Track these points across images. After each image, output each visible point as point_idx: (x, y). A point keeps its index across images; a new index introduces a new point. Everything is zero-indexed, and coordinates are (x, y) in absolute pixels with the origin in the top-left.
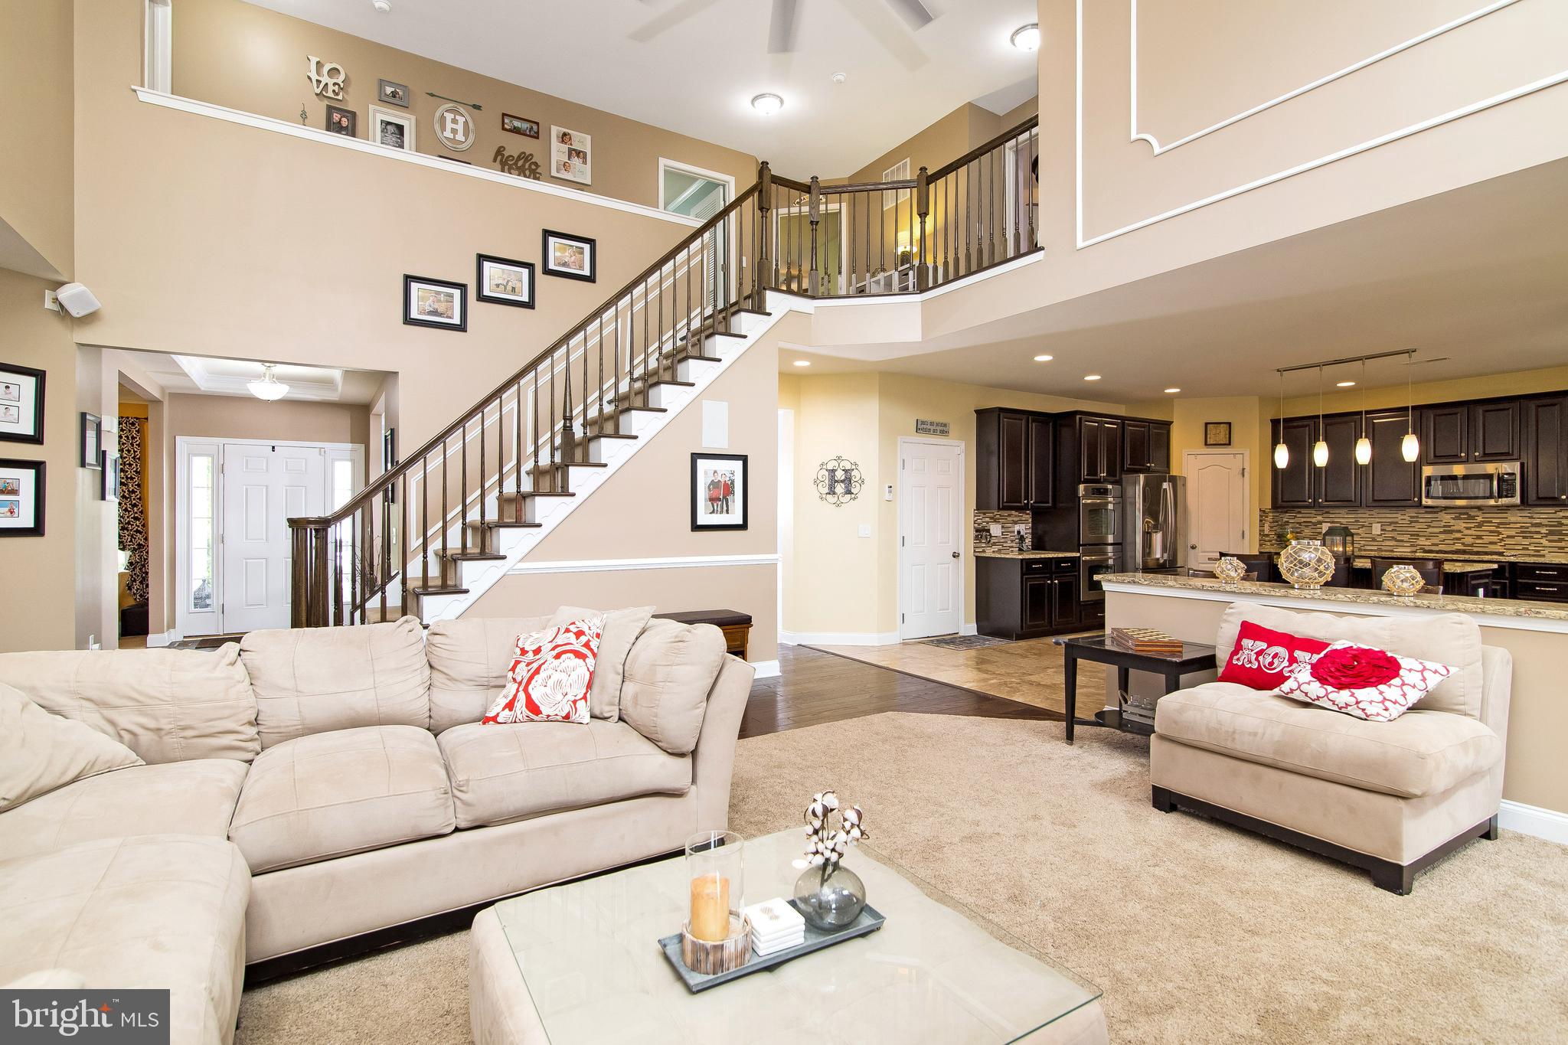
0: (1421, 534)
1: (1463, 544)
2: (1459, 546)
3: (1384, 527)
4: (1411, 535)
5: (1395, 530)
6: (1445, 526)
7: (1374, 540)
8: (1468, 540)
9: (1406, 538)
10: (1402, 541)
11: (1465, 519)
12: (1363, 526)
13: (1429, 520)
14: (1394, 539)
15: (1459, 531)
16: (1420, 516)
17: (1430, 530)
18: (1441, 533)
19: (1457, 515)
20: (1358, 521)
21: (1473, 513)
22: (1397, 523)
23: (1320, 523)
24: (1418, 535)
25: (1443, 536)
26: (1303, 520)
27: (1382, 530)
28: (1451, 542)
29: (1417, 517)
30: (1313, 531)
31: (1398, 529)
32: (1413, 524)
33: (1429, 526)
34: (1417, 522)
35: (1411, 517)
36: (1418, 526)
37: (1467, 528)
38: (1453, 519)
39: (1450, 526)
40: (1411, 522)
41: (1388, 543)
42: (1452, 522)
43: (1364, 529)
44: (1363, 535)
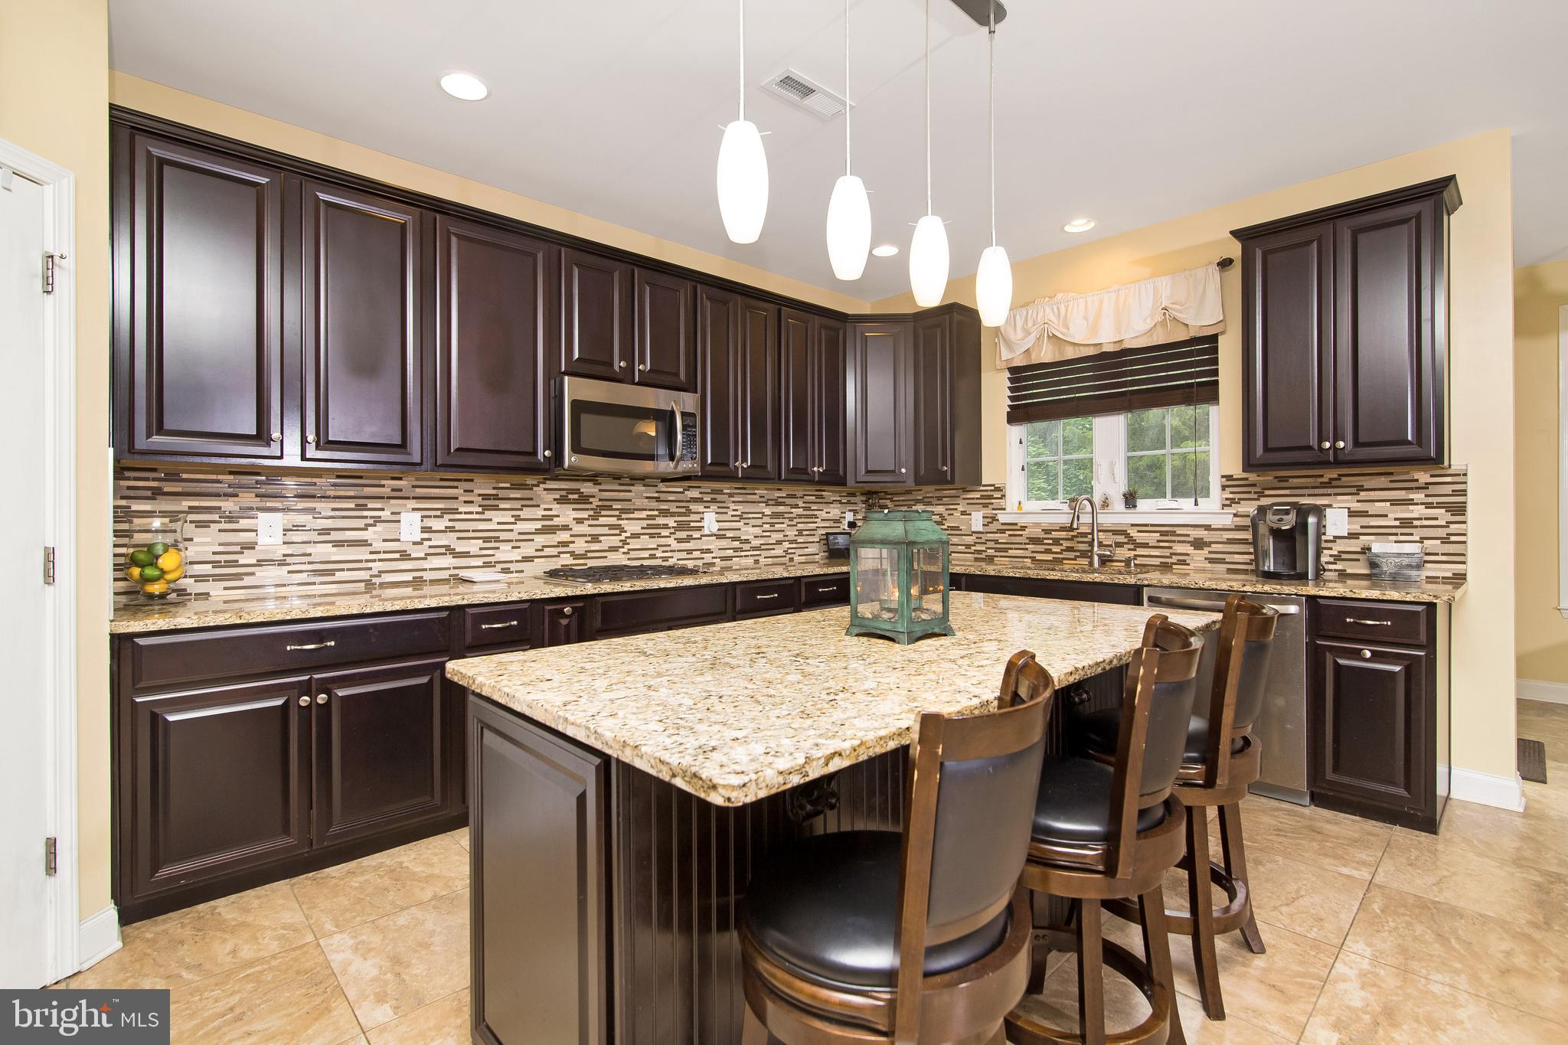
0: (503, 536)
1: (572, 554)
2: (566, 560)
3: (428, 523)
4: (486, 540)
5: (451, 529)
6: (545, 518)
7: (405, 556)
8: (580, 546)
9: (473, 546)
10: (466, 555)
11: (575, 501)
12: (378, 520)
13: (517, 504)
14: (449, 550)
15: (566, 528)
16: (502, 494)
17: (521, 526)
18: (538, 532)
19: (564, 493)
20: (363, 507)
21: (587, 488)
22: (455, 511)
23: (252, 513)
24: (497, 539)
25: (540, 540)
26: (186, 504)
27: (426, 530)
28: (554, 551)
29: (496, 497)
30: (226, 539)
31: (458, 526)
32: (488, 514)
33: (518, 518)
34: (496, 508)
35: (485, 497)
37: (579, 521)
38: (559, 501)
39: (550, 518)
40: (485, 508)
41: (437, 562)
42: (555, 506)
43: (380, 527)
44: (378, 545)
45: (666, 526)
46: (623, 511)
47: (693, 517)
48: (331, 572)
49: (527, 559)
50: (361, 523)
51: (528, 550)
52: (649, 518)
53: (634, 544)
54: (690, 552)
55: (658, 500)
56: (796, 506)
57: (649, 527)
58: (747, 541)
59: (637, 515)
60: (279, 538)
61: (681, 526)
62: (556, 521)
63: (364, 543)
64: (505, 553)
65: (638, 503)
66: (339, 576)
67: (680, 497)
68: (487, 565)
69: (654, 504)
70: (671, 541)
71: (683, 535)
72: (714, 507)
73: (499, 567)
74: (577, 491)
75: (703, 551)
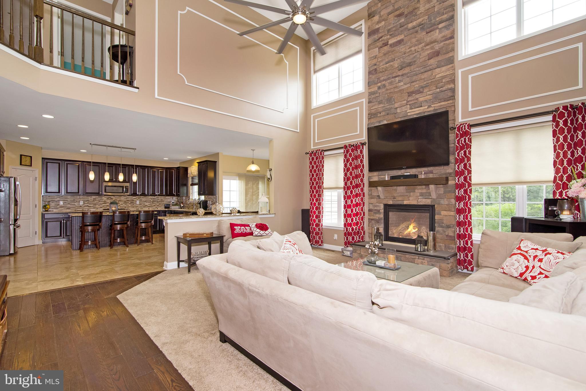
4: (94, 205)
5: (88, 203)
6: (104, 201)
7: (81, 207)
9: (92, 205)
10: (91, 207)
12: (76, 202)
13: (99, 199)
14: (88, 206)
15: (108, 203)
17: (100, 203)
18: (103, 203)
19: (108, 198)
20: (75, 200)
21: (112, 197)
22: (89, 200)
23: (59, 201)
24: (96, 204)
25: (103, 205)
27: (84, 203)
28: (106, 206)
29: (96, 198)
30: (55, 204)
31: (89, 203)
33: (99, 202)
34: (96, 200)
35: (94, 198)
36: (96, 201)
40: (94, 200)
41: (86, 207)
42: (106, 200)
43: (77, 203)
44: (76, 205)
45: (128, 203)
46: (119, 200)
47: (134, 201)
48: (70, 208)
49: (101, 207)
50: (74, 202)
51: (101, 206)
52: (125, 201)
53: (121, 205)
54: (133, 207)
55: (127, 199)
56: (159, 199)
57: (125, 203)
58: (147, 205)
59: (122, 201)
60: (62, 204)
61: (131, 203)
62: (106, 202)
63: (75, 205)
64: (97, 206)
65: (122, 199)
66: (71, 209)
67: (131, 198)
68: (94, 208)
69: (126, 199)
70: (129, 205)
71: (132, 204)
72: (139, 200)
73: (96, 208)
74: (110, 198)
75: (136, 207)
